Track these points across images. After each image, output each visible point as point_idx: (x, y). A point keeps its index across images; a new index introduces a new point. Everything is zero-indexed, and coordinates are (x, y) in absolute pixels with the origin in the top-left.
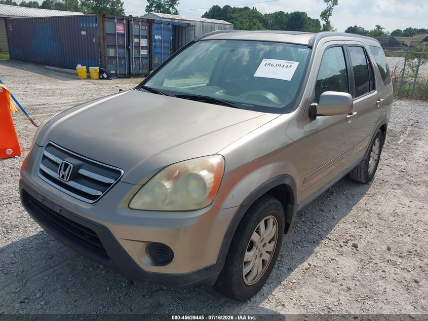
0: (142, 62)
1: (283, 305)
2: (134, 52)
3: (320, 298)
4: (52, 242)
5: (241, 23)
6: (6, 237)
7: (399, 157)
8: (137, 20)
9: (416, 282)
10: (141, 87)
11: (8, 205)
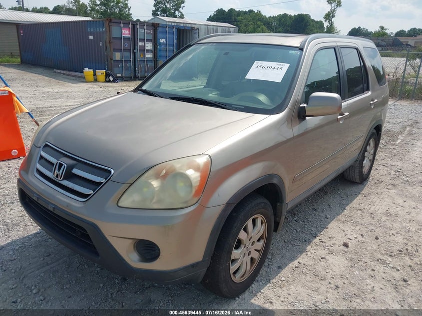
0: (147, 65)
1: (271, 303)
2: (139, 56)
3: (308, 296)
4: (50, 240)
5: (246, 25)
6: (6, 235)
7: (395, 157)
8: (143, 24)
9: (405, 281)
10: (138, 89)
11: (11, 204)
